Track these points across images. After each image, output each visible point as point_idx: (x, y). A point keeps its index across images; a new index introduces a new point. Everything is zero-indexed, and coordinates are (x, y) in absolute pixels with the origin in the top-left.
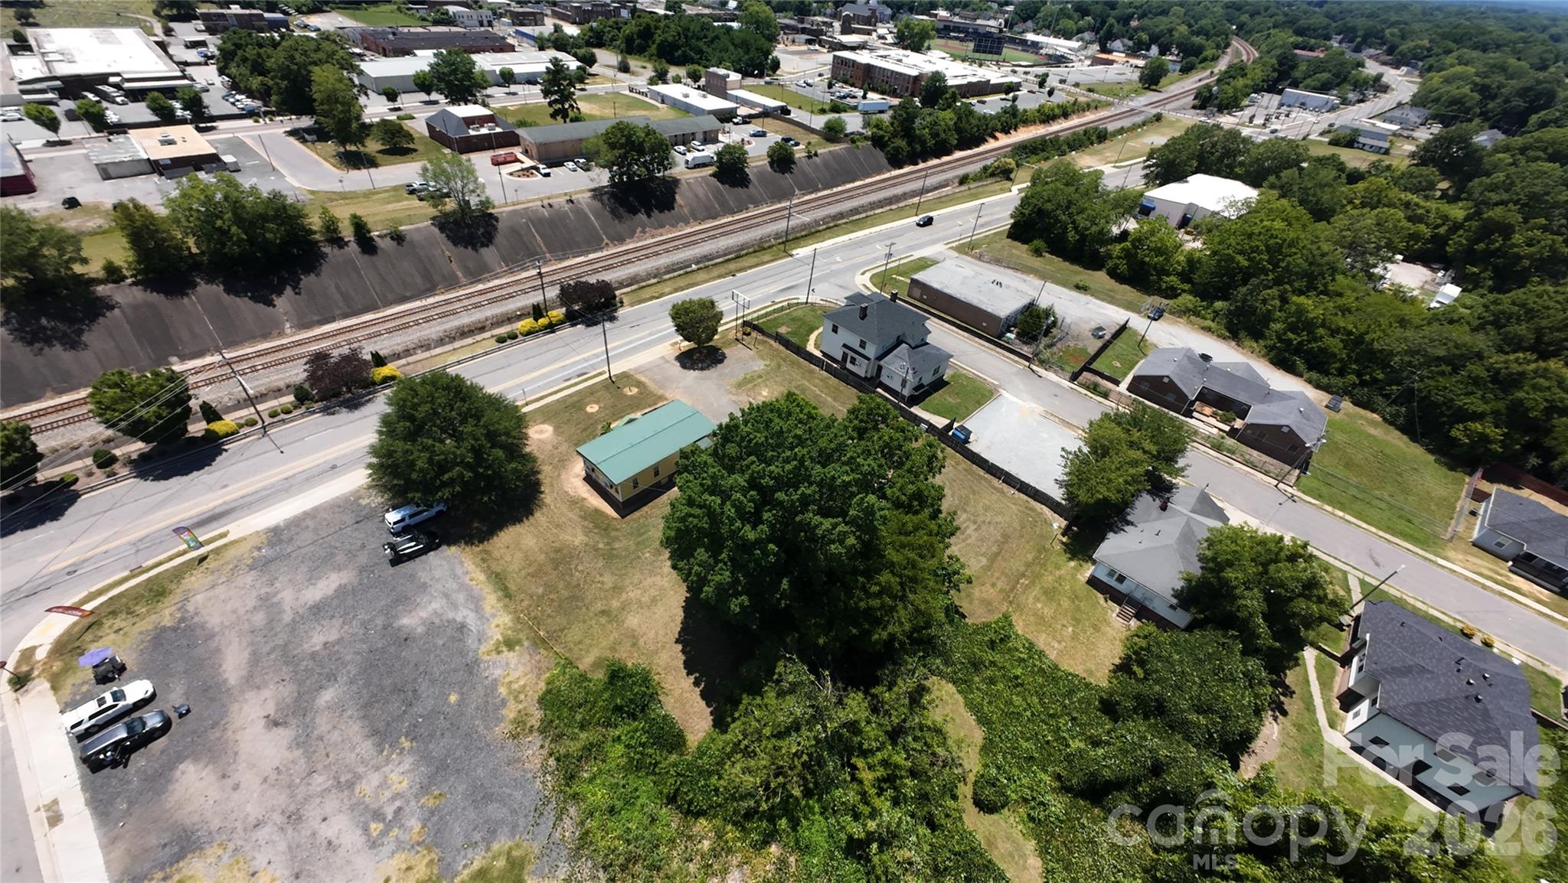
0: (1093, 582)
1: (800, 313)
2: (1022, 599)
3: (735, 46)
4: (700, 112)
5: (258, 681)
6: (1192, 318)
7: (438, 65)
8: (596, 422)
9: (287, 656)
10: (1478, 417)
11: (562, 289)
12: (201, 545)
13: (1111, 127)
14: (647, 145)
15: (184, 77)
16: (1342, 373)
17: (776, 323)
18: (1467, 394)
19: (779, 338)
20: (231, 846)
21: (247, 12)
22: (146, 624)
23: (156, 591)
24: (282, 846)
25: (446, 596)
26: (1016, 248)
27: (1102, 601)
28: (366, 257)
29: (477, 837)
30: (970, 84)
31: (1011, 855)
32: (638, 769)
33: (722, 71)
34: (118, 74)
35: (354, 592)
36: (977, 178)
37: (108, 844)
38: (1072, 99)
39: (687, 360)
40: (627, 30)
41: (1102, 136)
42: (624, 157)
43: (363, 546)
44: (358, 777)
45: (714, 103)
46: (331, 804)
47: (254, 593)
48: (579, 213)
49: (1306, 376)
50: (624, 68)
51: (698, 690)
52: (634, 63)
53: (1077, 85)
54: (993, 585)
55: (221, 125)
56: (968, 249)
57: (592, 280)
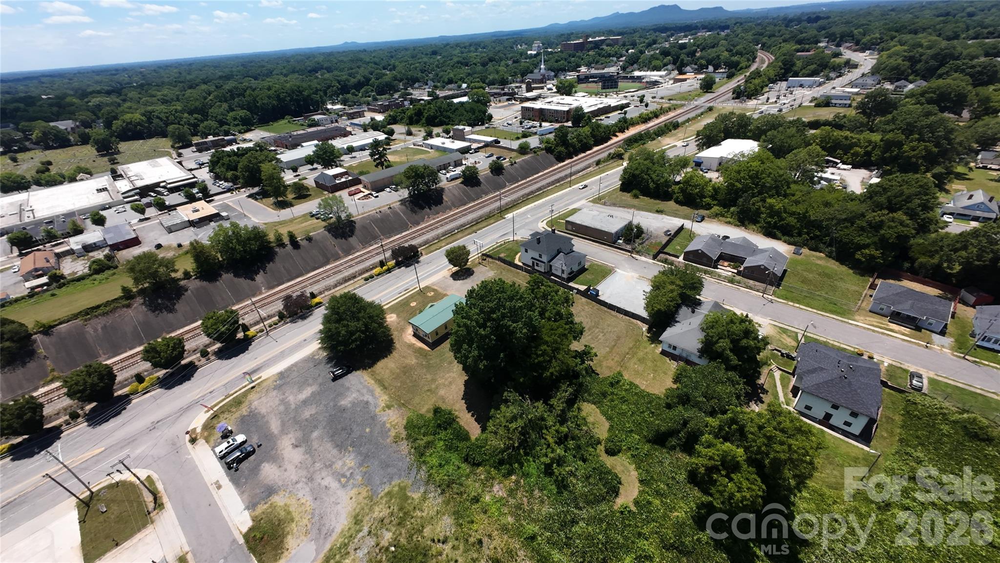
0: (664, 353)
1: (510, 246)
2: (628, 365)
3: (467, 112)
4: (451, 151)
5: (286, 431)
6: (720, 218)
7: (317, 151)
8: (416, 310)
9: (296, 421)
10: (866, 246)
11: (393, 252)
12: (253, 382)
13: (680, 120)
14: (425, 175)
15: (195, 177)
16: (800, 234)
17: (499, 252)
18: (859, 236)
19: (500, 259)
20: (288, 491)
21: (216, 138)
22: (237, 415)
23: (238, 402)
24: (308, 489)
25: (358, 391)
26: (624, 196)
27: (668, 361)
28: (296, 251)
29: (385, 480)
30: (599, 109)
31: (623, 471)
32: (450, 450)
33: (461, 127)
34: (165, 181)
35: (319, 393)
36: (606, 160)
37: (241, 494)
38: (659, 107)
39: (456, 276)
40: (409, 113)
41: (676, 126)
42: (414, 182)
43: (319, 375)
44: (334, 463)
45: (459, 144)
46: (324, 474)
47: (278, 399)
48: (395, 213)
49: (783, 239)
50: (409, 133)
51: (473, 418)
52: (414, 129)
53: (662, 98)
54: (613, 359)
55: (216, 198)
56: (598, 200)
57: (406, 245)
